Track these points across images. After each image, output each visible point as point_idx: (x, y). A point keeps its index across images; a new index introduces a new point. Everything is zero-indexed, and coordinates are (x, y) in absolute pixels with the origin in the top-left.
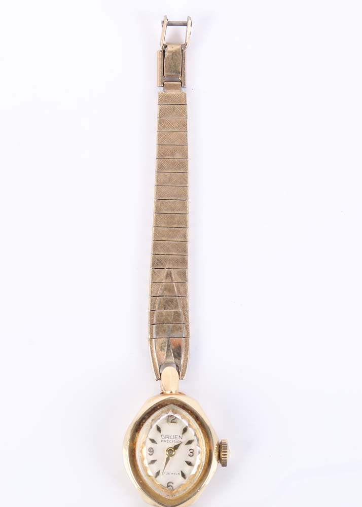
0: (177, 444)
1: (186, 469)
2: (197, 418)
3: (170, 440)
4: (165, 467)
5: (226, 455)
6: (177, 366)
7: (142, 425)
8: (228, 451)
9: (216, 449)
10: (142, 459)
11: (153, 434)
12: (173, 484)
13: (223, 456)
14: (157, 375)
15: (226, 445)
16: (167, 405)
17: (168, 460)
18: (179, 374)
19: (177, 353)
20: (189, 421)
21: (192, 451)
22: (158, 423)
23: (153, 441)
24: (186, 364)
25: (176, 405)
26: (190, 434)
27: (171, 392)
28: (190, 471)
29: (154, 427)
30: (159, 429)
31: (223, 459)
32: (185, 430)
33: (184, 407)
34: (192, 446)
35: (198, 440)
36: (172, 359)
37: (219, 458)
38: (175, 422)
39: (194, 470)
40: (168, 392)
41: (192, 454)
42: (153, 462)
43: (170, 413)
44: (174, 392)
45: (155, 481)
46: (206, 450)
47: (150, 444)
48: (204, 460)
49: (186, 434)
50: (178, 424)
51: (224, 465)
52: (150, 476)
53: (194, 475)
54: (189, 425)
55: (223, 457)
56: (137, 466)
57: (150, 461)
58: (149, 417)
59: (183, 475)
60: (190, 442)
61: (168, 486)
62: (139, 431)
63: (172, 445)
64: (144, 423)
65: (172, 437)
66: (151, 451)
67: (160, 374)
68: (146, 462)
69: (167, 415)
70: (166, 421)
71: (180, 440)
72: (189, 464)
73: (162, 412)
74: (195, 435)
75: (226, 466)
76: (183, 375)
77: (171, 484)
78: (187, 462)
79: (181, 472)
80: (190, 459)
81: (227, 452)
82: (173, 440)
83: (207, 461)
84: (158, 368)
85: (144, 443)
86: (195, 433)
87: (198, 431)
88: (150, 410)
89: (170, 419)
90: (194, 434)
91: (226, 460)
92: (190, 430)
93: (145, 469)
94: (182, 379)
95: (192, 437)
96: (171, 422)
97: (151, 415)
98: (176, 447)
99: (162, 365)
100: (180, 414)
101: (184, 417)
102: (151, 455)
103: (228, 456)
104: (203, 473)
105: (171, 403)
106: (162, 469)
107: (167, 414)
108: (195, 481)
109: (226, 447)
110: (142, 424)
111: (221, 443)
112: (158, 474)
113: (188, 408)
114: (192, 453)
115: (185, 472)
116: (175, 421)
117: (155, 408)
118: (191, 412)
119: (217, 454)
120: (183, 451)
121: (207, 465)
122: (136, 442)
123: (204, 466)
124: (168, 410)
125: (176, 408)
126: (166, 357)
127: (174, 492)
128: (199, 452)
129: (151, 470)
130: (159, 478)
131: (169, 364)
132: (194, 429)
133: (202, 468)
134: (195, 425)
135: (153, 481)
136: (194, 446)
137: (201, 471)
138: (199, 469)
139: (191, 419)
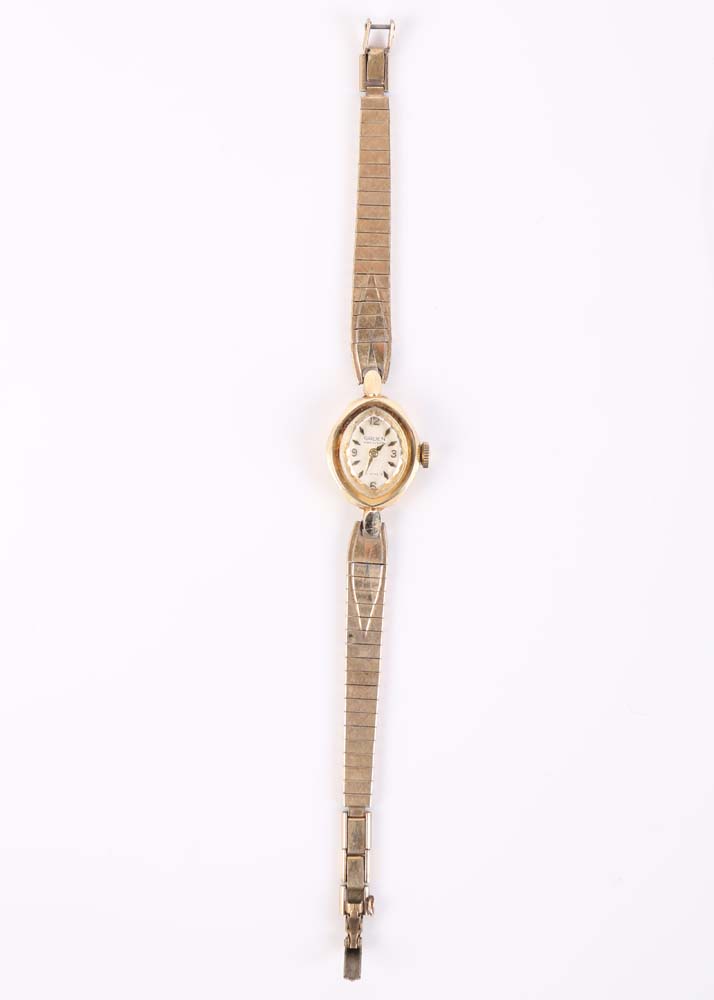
0: (380, 445)
1: (389, 470)
2: (399, 420)
3: (373, 441)
4: (368, 468)
5: (428, 455)
6: (380, 370)
7: (346, 427)
8: (429, 452)
9: (418, 450)
10: (346, 461)
11: (357, 435)
12: (376, 484)
14: (359, 379)
15: (427, 447)
16: (369, 407)
17: (371, 461)
18: (381, 377)
19: (380, 357)
20: (391, 424)
21: (394, 452)
22: (361, 425)
23: (356, 442)
24: (389, 368)
25: (379, 407)
26: (393, 436)
27: (374, 395)
28: (393, 472)
29: (358, 428)
30: (362, 431)
31: (424, 460)
32: (388, 432)
33: (387, 409)
35: (401, 441)
36: (375, 363)
37: (421, 460)
38: (378, 425)
39: (397, 470)
40: (371, 395)
42: (356, 463)
43: (374, 415)
44: (376, 395)
45: (358, 480)
46: (408, 451)
47: (353, 446)
48: (406, 460)
49: (389, 436)
50: (380, 426)
51: (426, 466)
52: (353, 476)
53: (397, 475)
54: (392, 426)
55: (424, 458)
56: (341, 467)
57: (353, 461)
58: (352, 419)
59: (386, 475)
60: (392, 444)
61: (371, 486)
62: (343, 433)
63: (375, 446)
65: (375, 439)
66: (355, 452)
67: (363, 378)
68: (349, 463)
69: (370, 417)
70: (369, 423)
71: (383, 441)
72: (392, 464)
73: (366, 414)
74: (398, 436)
76: (386, 379)
77: (374, 485)
78: (389, 463)
79: (384, 472)
80: (393, 460)
82: (376, 441)
83: (410, 461)
84: (361, 372)
85: (348, 444)
87: (401, 433)
88: (353, 412)
89: (373, 421)
90: (396, 435)
91: (427, 461)
92: (392, 431)
93: (349, 469)
94: (385, 382)
95: (395, 439)
96: (374, 424)
97: (355, 417)
98: (379, 449)
99: (365, 370)
100: (383, 416)
101: (387, 420)
102: (354, 456)
103: (429, 457)
104: (406, 473)
105: (374, 406)
106: (365, 469)
107: (370, 415)
108: (397, 482)
111: (423, 445)
112: (361, 474)
113: (391, 410)
114: (394, 455)
115: (387, 473)
116: (378, 423)
117: (358, 410)
118: (394, 414)
119: (419, 456)
120: (386, 451)
121: (409, 465)
122: (340, 444)
123: (407, 466)
124: (371, 412)
125: (379, 410)
126: (369, 361)
127: (376, 491)
128: (402, 453)
129: (355, 470)
130: (362, 478)
131: (371, 368)
132: (396, 431)
133: (404, 468)
134: (398, 427)
135: (356, 480)
136: (396, 447)
137: (403, 471)
138: (401, 469)
139: (394, 421)
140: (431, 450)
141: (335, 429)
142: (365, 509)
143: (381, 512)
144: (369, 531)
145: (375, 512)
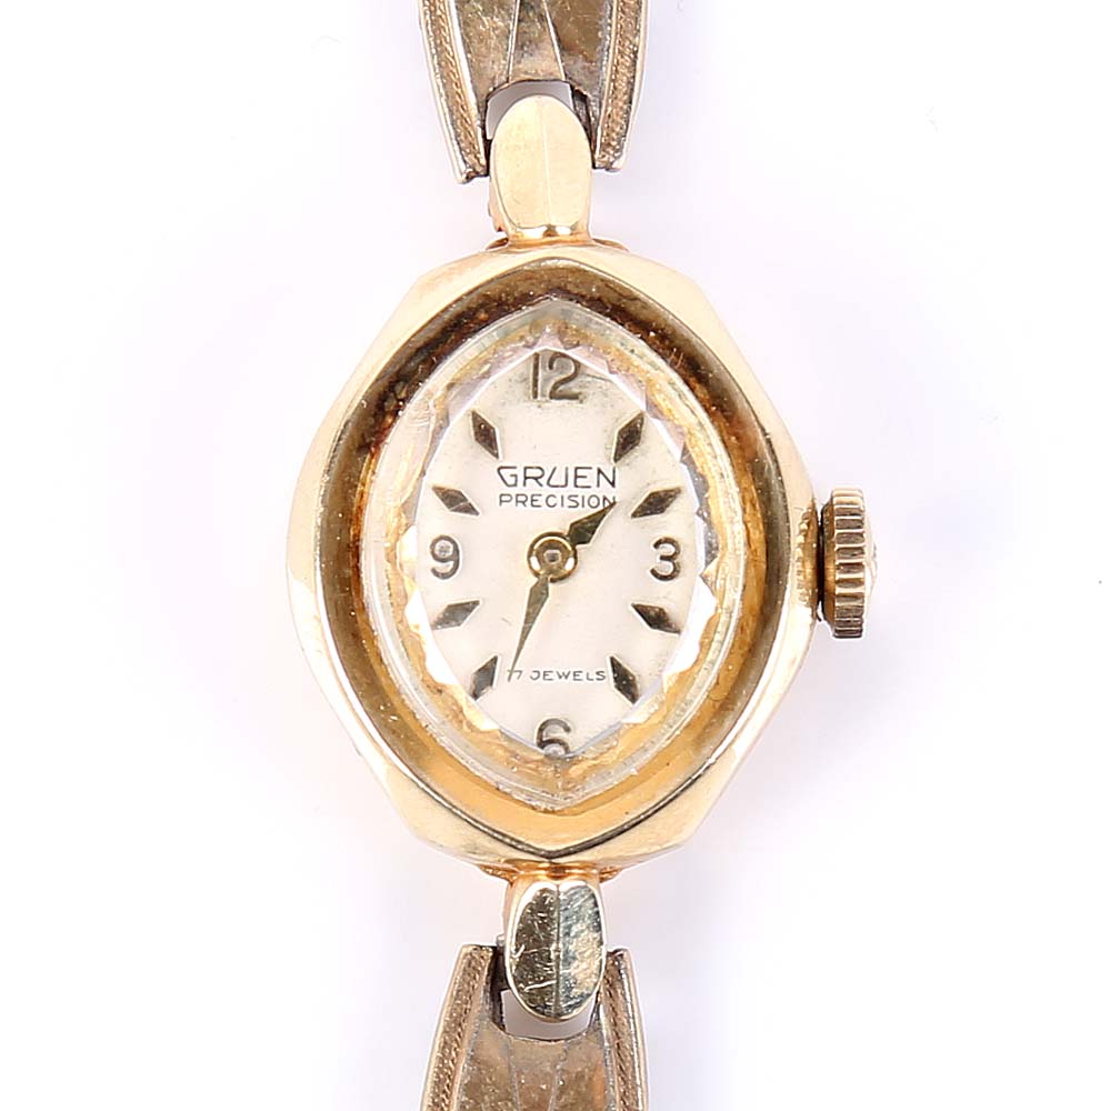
0: (587, 512)
1: (643, 649)
2: (694, 367)
3: (547, 491)
4: (522, 643)
5: (859, 566)
6: (579, 96)
7: (395, 415)
8: (867, 545)
9: (801, 539)
10: (399, 601)
11: (457, 461)
12: (567, 730)
13: (839, 576)
14: (465, 148)
15: (854, 519)
16: (525, 300)
17: (537, 598)
18: (591, 139)
19: (576, 22)
20: (647, 386)
21: (668, 549)
22: (482, 400)
23: (453, 500)
24: (631, 84)
25: (580, 298)
26: (657, 464)
27: (550, 231)
28: (663, 660)
29: (460, 427)
30: (485, 435)
31: (839, 590)
32: (629, 438)
33: (622, 308)
34: (671, 523)
35: (702, 487)
36: (548, 61)
37: (821, 594)
38: (574, 397)
39: (684, 649)
40: (536, 234)
41: (668, 568)
42: (456, 613)
43: (549, 344)
44: (563, 231)
45: (469, 714)
46: (749, 542)
47: (436, 519)
48: (734, 596)
49: (635, 456)
50: (586, 405)
51: (848, 627)
52: (439, 690)
53: (685, 679)
54: (652, 406)
55: (840, 582)
56: (372, 638)
57: (439, 608)
58: (431, 367)
59: (625, 683)
60: (656, 503)
61: (542, 744)
62: (378, 444)
63: (560, 520)
64: (406, 400)
65: (558, 479)
66: (448, 557)
67: (488, 144)
68: (419, 614)
69: (531, 352)
70: (521, 390)
71: (605, 490)
72: (656, 619)
73: (505, 338)
74: (687, 458)
75: (858, 634)
76: (615, 145)
77: (560, 734)
78: (642, 611)
79: (615, 665)
80: (662, 596)
81: (861, 550)
82: (565, 492)
83: (756, 600)
84: (474, 111)
85: (408, 508)
86: (685, 451)
87: (702, 444)
88: (437, 327)
89: (548, 378)
90: (678, 453)
91: (855, 597)
92: (654, 430)
93: (414, 650)
94: (608, 167)
95: (672, 475)
96: (553, 396)
97: (442, 357)
98: (582, 532)
99: (494, 99)
100: (601, 351)
101: (621, 366)
102: (445, 576)
103: (866, 575)
104: (734, 668)
105: (549, 291)
106: (505, 648)
107: (529, 346)
108: (691, 711)
109: (860, 524)
110: (390, 405)
111: (829, 507)
112: (485, 676)
113: (644, 315)
114: (670, 566)
115: (631, 666)
116: (573, 387)
117: (460, 316)
118: (663, 337)
119: (809, 569)
120: (622, 543)
121: (751, 624)
122: (360, 509)
123: (741, 628)
124: (536, 326)
125: (580, 312)
126: (520, 46)
127: (575, 771)
128: (711, 551)
129: (451, 657)
130: (489, 695)
131: (531, 86)
132: (679, 432)
133: (725, 639)
134: (686, 407)
135: (457, 714)
136: (678, 521)
137: (718, 655)
138: (705, 645)
139: (666, 377)
140: (877, 534)
141: (336, 425)
142: (509, 872)
143: (607, 891)
144: (538, 1001)
145: (566, 885)
